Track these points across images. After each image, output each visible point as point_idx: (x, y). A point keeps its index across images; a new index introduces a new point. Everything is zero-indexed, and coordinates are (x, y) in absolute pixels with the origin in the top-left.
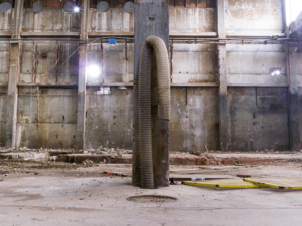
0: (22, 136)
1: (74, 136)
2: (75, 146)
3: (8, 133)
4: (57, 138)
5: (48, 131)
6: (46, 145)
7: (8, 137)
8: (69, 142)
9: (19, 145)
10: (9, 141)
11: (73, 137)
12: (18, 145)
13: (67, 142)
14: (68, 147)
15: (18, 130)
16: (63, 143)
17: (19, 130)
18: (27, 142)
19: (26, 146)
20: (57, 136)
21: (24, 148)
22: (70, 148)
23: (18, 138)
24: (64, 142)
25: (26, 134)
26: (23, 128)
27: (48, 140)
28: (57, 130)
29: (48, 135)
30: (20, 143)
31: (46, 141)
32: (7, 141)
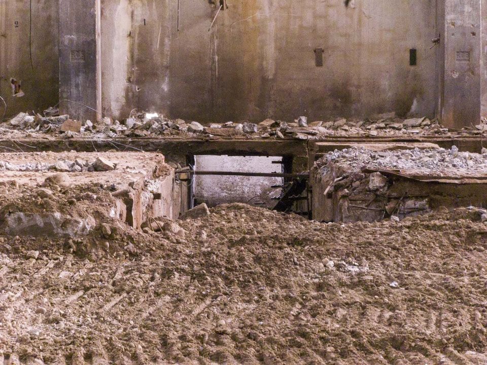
0: (136, 52)
1: (413, 52)
2: (415, 102)
3: (70, 38)
4: (319, 63)
5: (271, 27)
6: (261, 103)
7: (73, 60)
8: (385, 83)
9: (124, 101)
10: (80, 79)
11: (407, 56)
12: (117, 100)
13: (374, 88)
14: (381, 110)
15: (113, 24)
16: (353, 89)
17: (116, 23)
18: (165, 87)
19: (158, 110)
20: (319, 55)
21: (149, 116)
22: (392, 114)
23: (115, 65)
24: (358, 87)
25: (156, 46)
26: (139, 12)
27: (275, 75)
28: (321, 24)
29: (271, 51)
30: (127, 91)
31: (264, 80)
32: (67, 81)
